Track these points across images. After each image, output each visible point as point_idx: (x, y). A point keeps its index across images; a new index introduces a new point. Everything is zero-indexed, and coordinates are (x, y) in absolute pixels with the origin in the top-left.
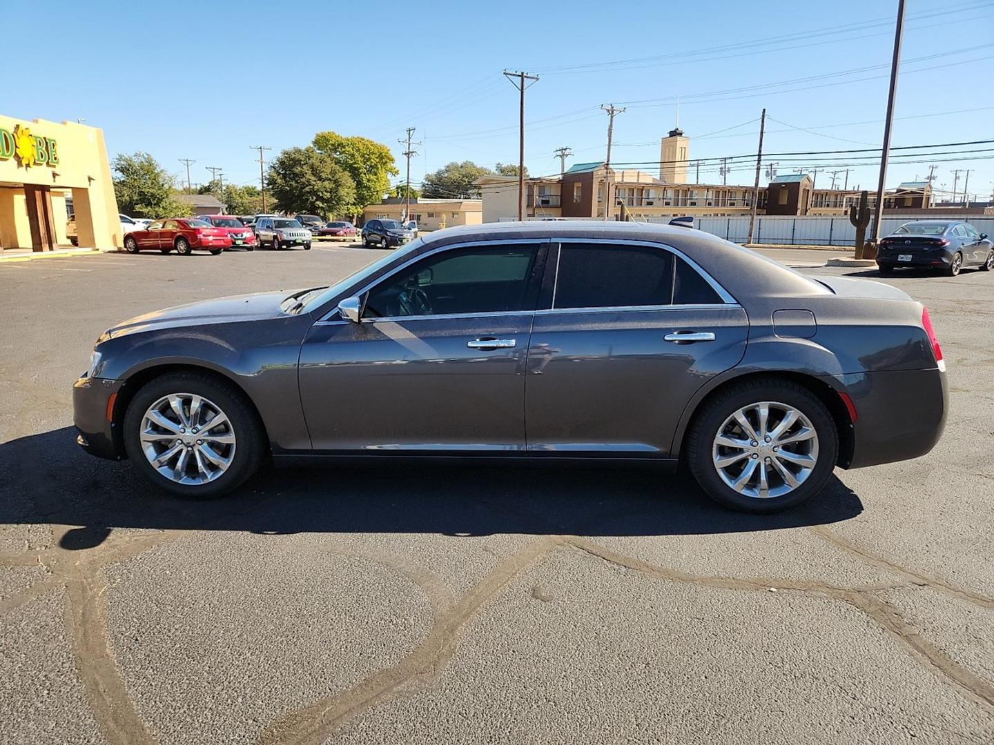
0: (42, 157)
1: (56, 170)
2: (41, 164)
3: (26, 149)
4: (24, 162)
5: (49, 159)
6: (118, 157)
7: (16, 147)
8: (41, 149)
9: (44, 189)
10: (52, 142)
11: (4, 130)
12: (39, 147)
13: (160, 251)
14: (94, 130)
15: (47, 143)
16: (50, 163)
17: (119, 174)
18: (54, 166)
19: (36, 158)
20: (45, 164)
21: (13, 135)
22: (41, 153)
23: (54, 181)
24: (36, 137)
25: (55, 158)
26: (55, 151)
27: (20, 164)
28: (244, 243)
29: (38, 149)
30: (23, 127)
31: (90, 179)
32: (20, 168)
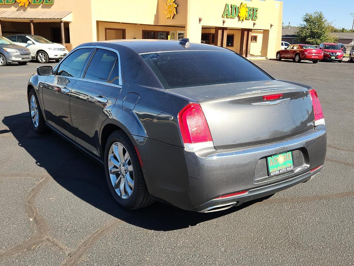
0: (250, 16)
1: (255, 22)
2: (249, 20)
3: (243, 13)
4: (241, 19)
5: (253, 17)
6: (306, 15)
7: (239, 12)
8: (250, 13)
9: (249, 30)
10: (256, 9)
11: (235, 5)
12: (250, 12)
13: (292, 60)
14: (279, 2)
15: (253, 10)
16: (253, 19)
17: (305, 23)
18: (255, 20)
19: (247, 17)
20: (251, 19)
21: (239, 7)
22: (250, 15)
23: (254, 27)
24: (249, 8)
25: (256, 17)
26: (257, 14)
27: (239, 20)
28: (336, 58)
29: (249, 13)
30: (244, 4)
31: (271, 26)
32: (239, 22)
